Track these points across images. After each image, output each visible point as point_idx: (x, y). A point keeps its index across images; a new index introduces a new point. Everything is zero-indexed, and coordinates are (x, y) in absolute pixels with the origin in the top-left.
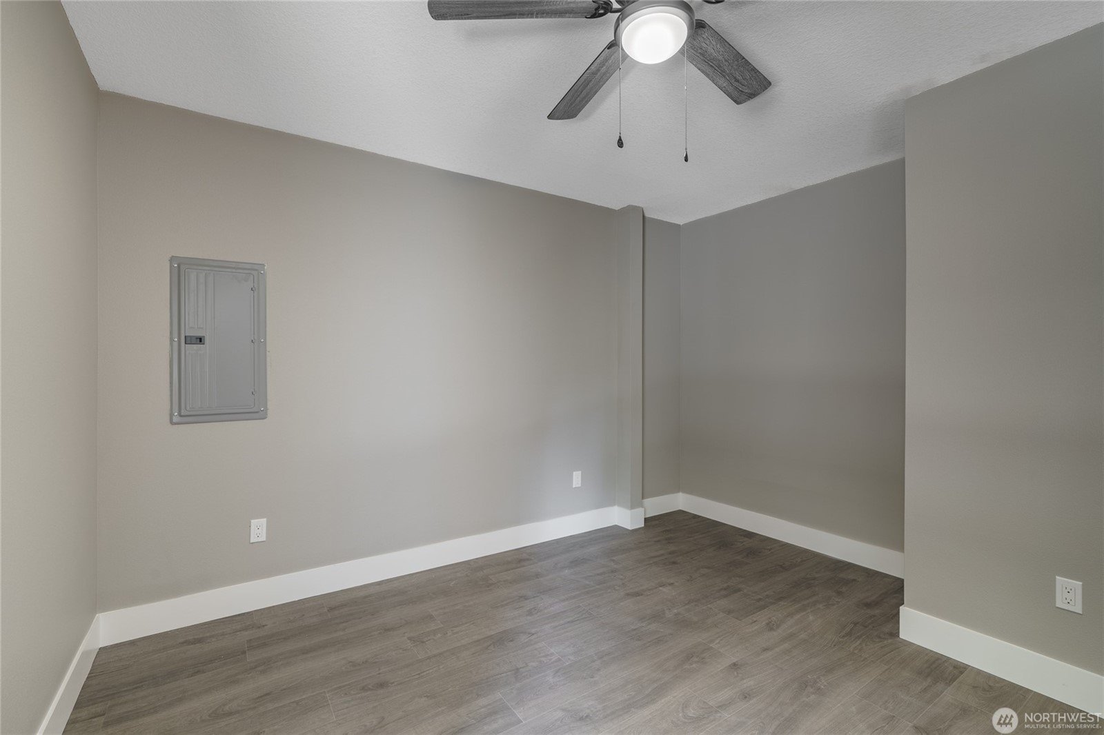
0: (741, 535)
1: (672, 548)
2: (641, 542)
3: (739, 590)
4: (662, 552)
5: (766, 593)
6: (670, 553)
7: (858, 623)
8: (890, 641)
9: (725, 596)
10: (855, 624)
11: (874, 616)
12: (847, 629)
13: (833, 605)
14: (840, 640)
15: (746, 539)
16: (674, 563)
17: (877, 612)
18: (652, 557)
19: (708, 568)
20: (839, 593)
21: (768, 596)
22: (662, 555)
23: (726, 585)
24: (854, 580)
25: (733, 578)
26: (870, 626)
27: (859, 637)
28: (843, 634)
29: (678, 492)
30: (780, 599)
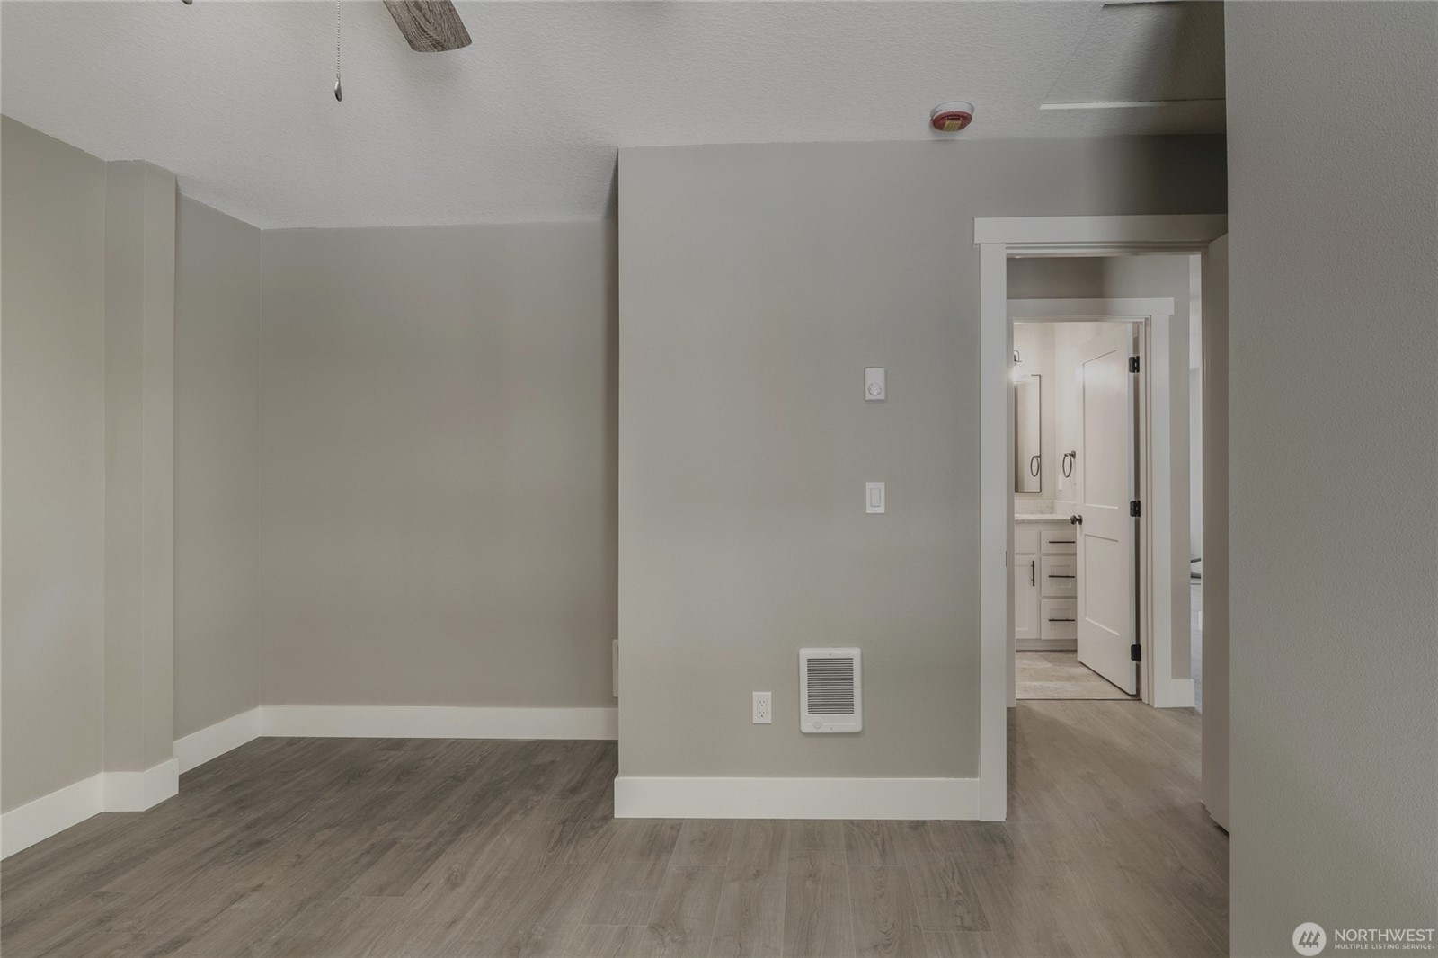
0: (383, 750)
1: (251, 815)
2: (174, 830)
3: (393, 843)
4: (226, 833)
5: (439, 829)
6: (248, 827)
7: (567, 820)
8: (605, 827)
9: (371, 864)
10: (564, 823)
11: (583, 801)
12: (556, 835)
13: (533, 808)
14: (551, 854)
15: (393, 752)
16: (260, 843)
17: (585, 795)
18: (208, 850)
19: (329, 826)
20: (538, 788)
21: (441, 834)
22: (227, 839)
23: (368, 845)
24: (553, 762)
25: (379, 827)
26: (582, 818)
27: (570, 841)
28: (552, 844)
29: (255, 706)
30: (460, 831)
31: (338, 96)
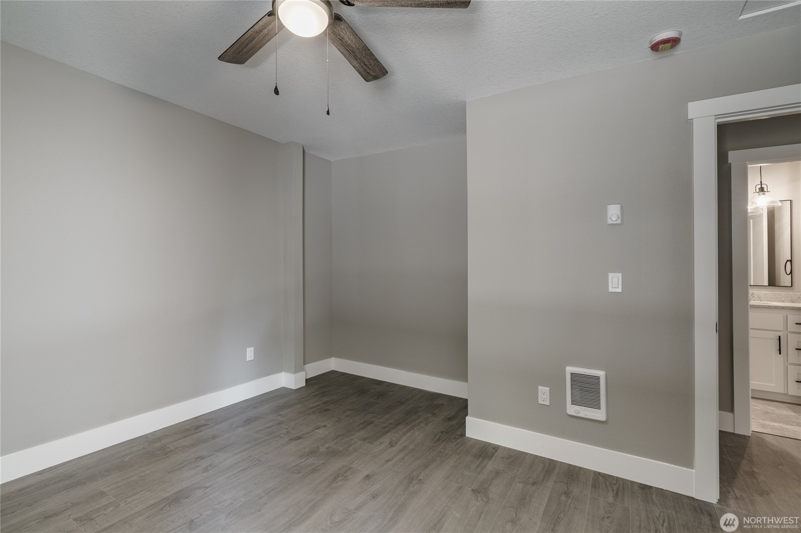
0: (374, 384)
1: (326, 399)
2: (302, 398)
3: (372, 423)
4: (318, 403)
5: (390, 422)
6: (324, 403)
7: (444, 432)
8: (460, 440)
9: (362, 429)
10: (442, 432)
11: (453, 425)
12: (438, 437)
13: (430, 422)
14: (434, 444)
15: (378, 386)
16: (327, 410)
17: (454, 422)
18: (311, 408)
19: (351, 410)
20: (434, 414)
21: (390, 424)
22: (318, 406)
23: (363, 421)
24: (443, 404)
25: (368, 415)
26: (450, 433)
27: (444, 441)
28: (435, 440)
29: (330, 357)
30: (398, 424)
31: (328, 113)
